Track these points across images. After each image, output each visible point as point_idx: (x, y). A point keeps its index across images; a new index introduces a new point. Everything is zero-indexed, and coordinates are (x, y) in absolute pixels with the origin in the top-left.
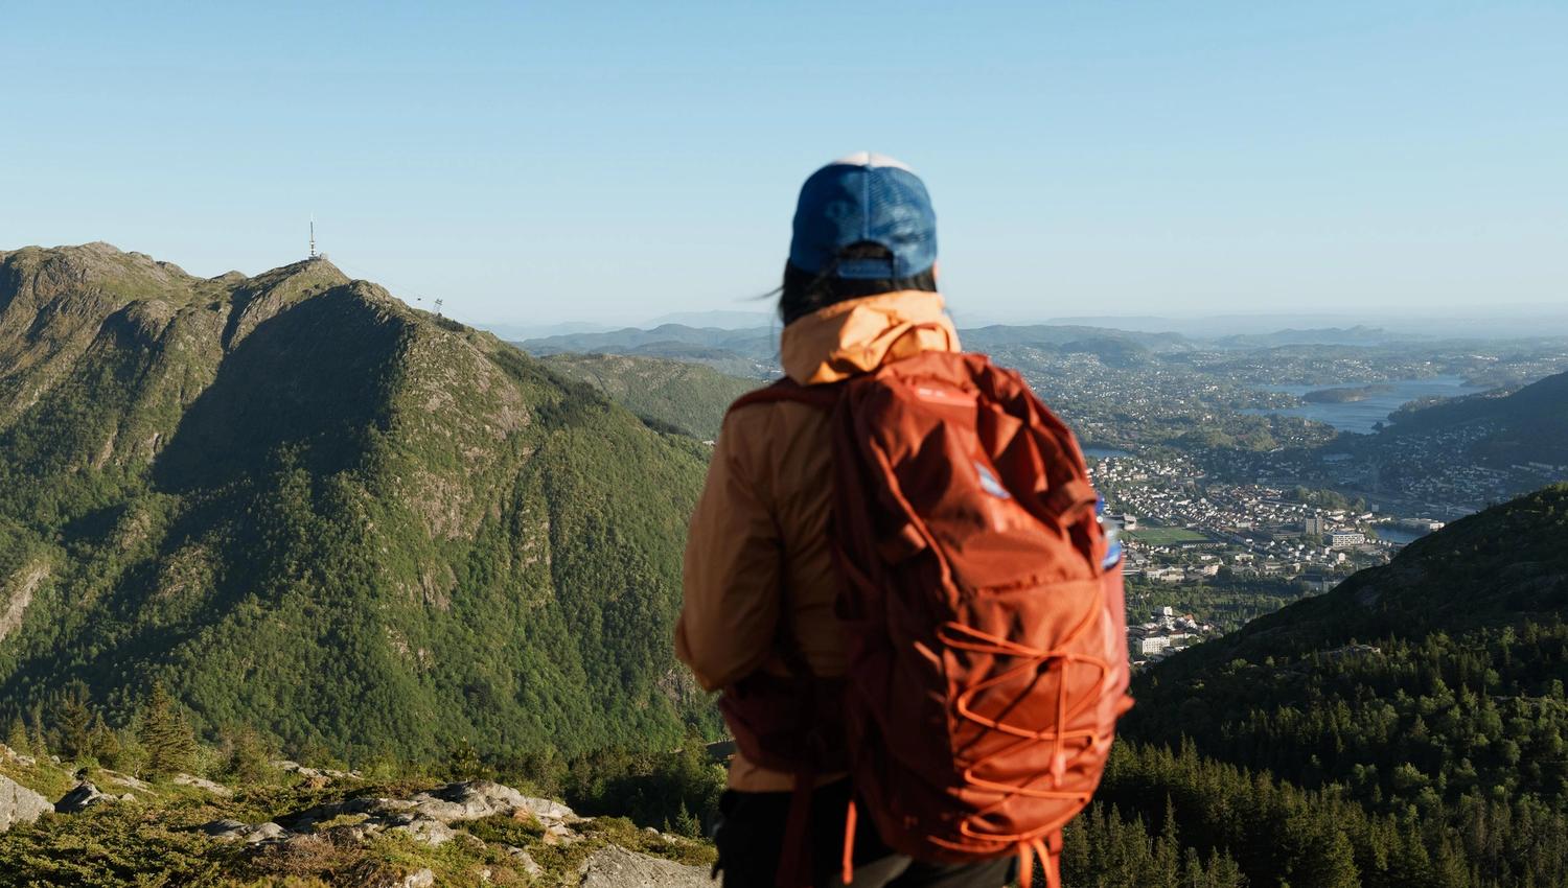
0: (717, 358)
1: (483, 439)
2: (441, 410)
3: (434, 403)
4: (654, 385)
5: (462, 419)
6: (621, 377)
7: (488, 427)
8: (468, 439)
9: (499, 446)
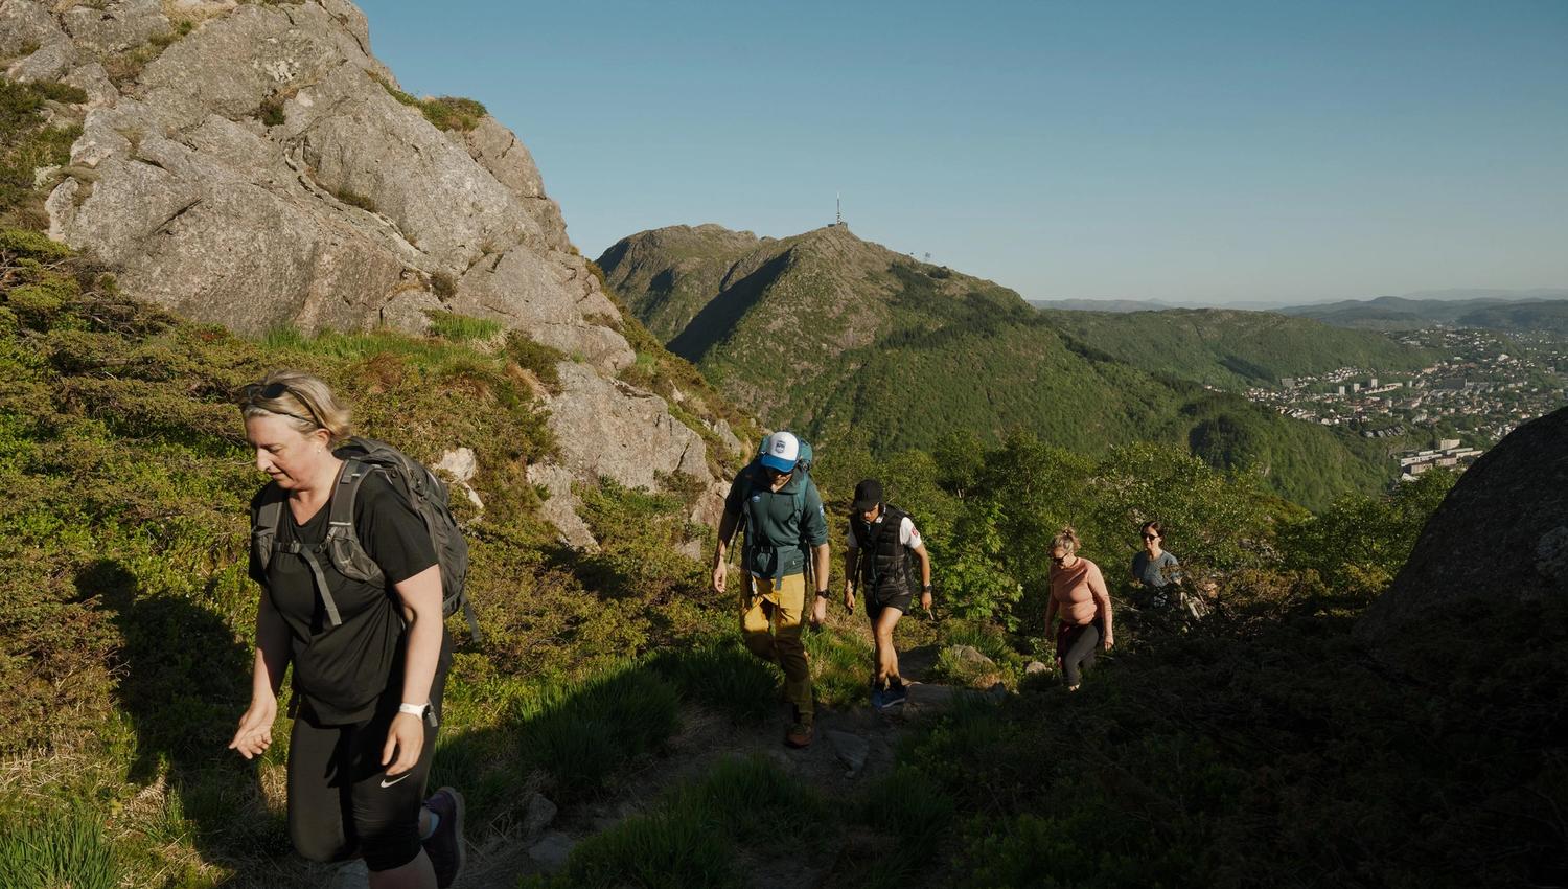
0: (1398, 320)
1: (816, 354)
2: (782, 330)
3: (776, 324)
4: (1250, 333)
5: (800, 338)
6: (1218, 326)
7: (824, 346)
8: (800, 355)
9: (829, 361)
